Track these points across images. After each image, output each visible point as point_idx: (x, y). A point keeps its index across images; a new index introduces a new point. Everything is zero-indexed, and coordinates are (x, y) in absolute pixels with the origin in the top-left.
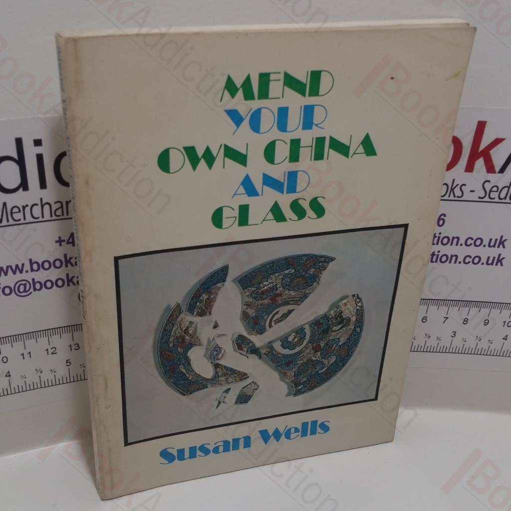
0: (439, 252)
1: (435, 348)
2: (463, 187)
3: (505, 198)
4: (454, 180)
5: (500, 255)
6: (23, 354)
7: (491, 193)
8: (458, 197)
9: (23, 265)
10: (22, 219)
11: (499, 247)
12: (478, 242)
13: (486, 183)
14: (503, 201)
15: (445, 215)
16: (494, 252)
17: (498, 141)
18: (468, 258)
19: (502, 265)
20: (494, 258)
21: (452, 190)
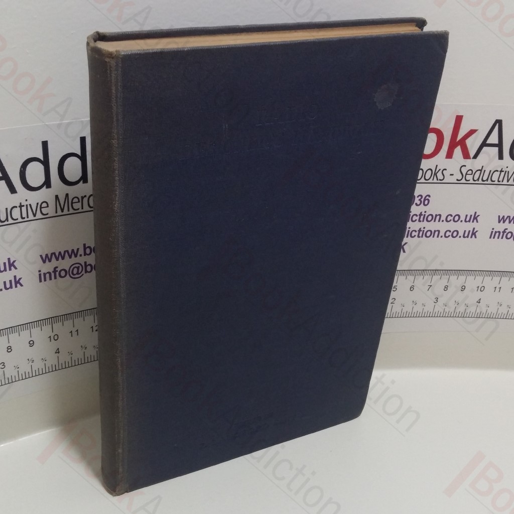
0: (424, 228)
1: (421, 314)
2: (444, 172)
3: (478, 180)
4: (437, 166)
5: (474, 229)
6: (71, 332)
7: (467, 175)
8: (440, 180)
9: (78, 249)
10: (81, 208)
11: (473, 222)
12: (456, 218)
13: (463, 167)
14: (477, 182)
15: (429, 196)
16: (469, 226)
17: (472, 132)
18: (448, 232)
19: (476, 237)
20: (469, 231)
21: (436, 174)
